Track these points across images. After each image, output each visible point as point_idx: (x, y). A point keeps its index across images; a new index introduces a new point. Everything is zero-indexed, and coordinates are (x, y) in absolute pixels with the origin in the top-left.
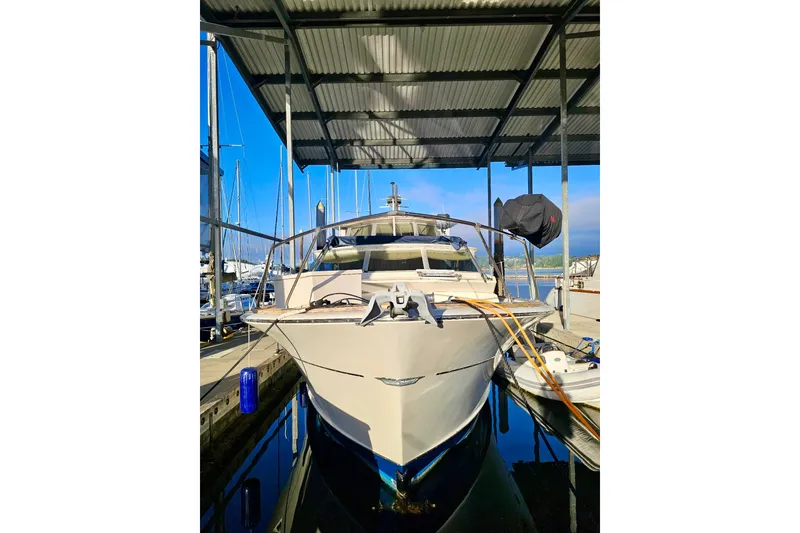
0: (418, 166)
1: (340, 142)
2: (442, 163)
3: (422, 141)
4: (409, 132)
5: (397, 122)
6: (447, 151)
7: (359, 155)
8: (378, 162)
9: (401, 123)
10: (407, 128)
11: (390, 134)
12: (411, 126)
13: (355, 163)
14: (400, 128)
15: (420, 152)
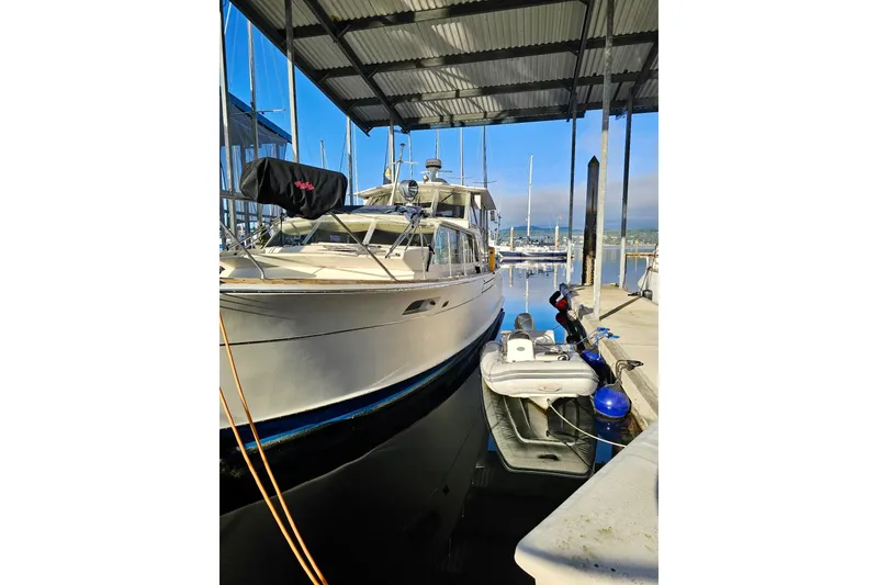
0: (496, 121)
1: (399, 99)
2: (521, 116)
3: (486, 91)
4: (466, 81)
5: (448, 70)
6: (521, 100)
7: (425, 112)
8: (446, 119)
9: (453, 70)
10: (461, 75)
11: (452, 86)
12: (465, 72)
13: (422, 121)
14: (454, 76)
15: (490, 104)
